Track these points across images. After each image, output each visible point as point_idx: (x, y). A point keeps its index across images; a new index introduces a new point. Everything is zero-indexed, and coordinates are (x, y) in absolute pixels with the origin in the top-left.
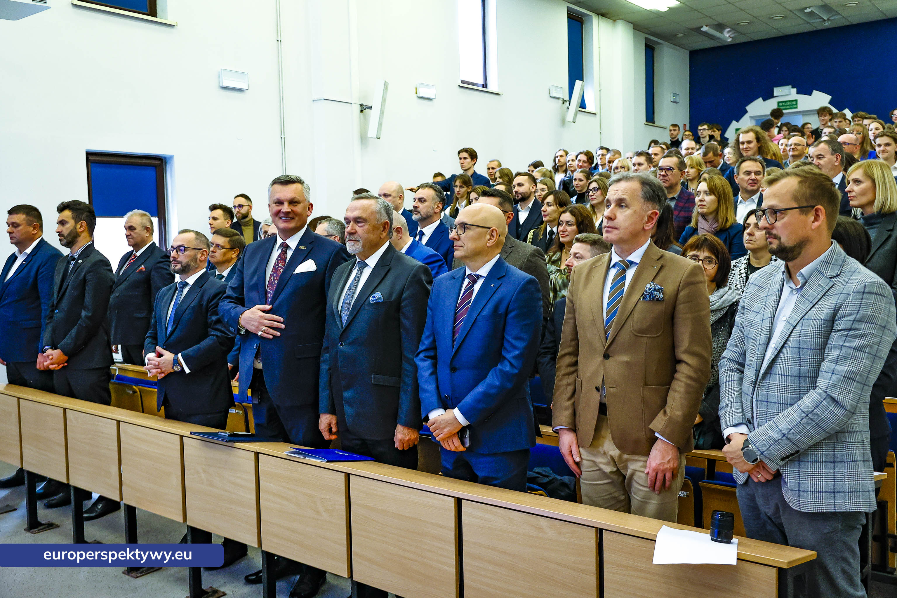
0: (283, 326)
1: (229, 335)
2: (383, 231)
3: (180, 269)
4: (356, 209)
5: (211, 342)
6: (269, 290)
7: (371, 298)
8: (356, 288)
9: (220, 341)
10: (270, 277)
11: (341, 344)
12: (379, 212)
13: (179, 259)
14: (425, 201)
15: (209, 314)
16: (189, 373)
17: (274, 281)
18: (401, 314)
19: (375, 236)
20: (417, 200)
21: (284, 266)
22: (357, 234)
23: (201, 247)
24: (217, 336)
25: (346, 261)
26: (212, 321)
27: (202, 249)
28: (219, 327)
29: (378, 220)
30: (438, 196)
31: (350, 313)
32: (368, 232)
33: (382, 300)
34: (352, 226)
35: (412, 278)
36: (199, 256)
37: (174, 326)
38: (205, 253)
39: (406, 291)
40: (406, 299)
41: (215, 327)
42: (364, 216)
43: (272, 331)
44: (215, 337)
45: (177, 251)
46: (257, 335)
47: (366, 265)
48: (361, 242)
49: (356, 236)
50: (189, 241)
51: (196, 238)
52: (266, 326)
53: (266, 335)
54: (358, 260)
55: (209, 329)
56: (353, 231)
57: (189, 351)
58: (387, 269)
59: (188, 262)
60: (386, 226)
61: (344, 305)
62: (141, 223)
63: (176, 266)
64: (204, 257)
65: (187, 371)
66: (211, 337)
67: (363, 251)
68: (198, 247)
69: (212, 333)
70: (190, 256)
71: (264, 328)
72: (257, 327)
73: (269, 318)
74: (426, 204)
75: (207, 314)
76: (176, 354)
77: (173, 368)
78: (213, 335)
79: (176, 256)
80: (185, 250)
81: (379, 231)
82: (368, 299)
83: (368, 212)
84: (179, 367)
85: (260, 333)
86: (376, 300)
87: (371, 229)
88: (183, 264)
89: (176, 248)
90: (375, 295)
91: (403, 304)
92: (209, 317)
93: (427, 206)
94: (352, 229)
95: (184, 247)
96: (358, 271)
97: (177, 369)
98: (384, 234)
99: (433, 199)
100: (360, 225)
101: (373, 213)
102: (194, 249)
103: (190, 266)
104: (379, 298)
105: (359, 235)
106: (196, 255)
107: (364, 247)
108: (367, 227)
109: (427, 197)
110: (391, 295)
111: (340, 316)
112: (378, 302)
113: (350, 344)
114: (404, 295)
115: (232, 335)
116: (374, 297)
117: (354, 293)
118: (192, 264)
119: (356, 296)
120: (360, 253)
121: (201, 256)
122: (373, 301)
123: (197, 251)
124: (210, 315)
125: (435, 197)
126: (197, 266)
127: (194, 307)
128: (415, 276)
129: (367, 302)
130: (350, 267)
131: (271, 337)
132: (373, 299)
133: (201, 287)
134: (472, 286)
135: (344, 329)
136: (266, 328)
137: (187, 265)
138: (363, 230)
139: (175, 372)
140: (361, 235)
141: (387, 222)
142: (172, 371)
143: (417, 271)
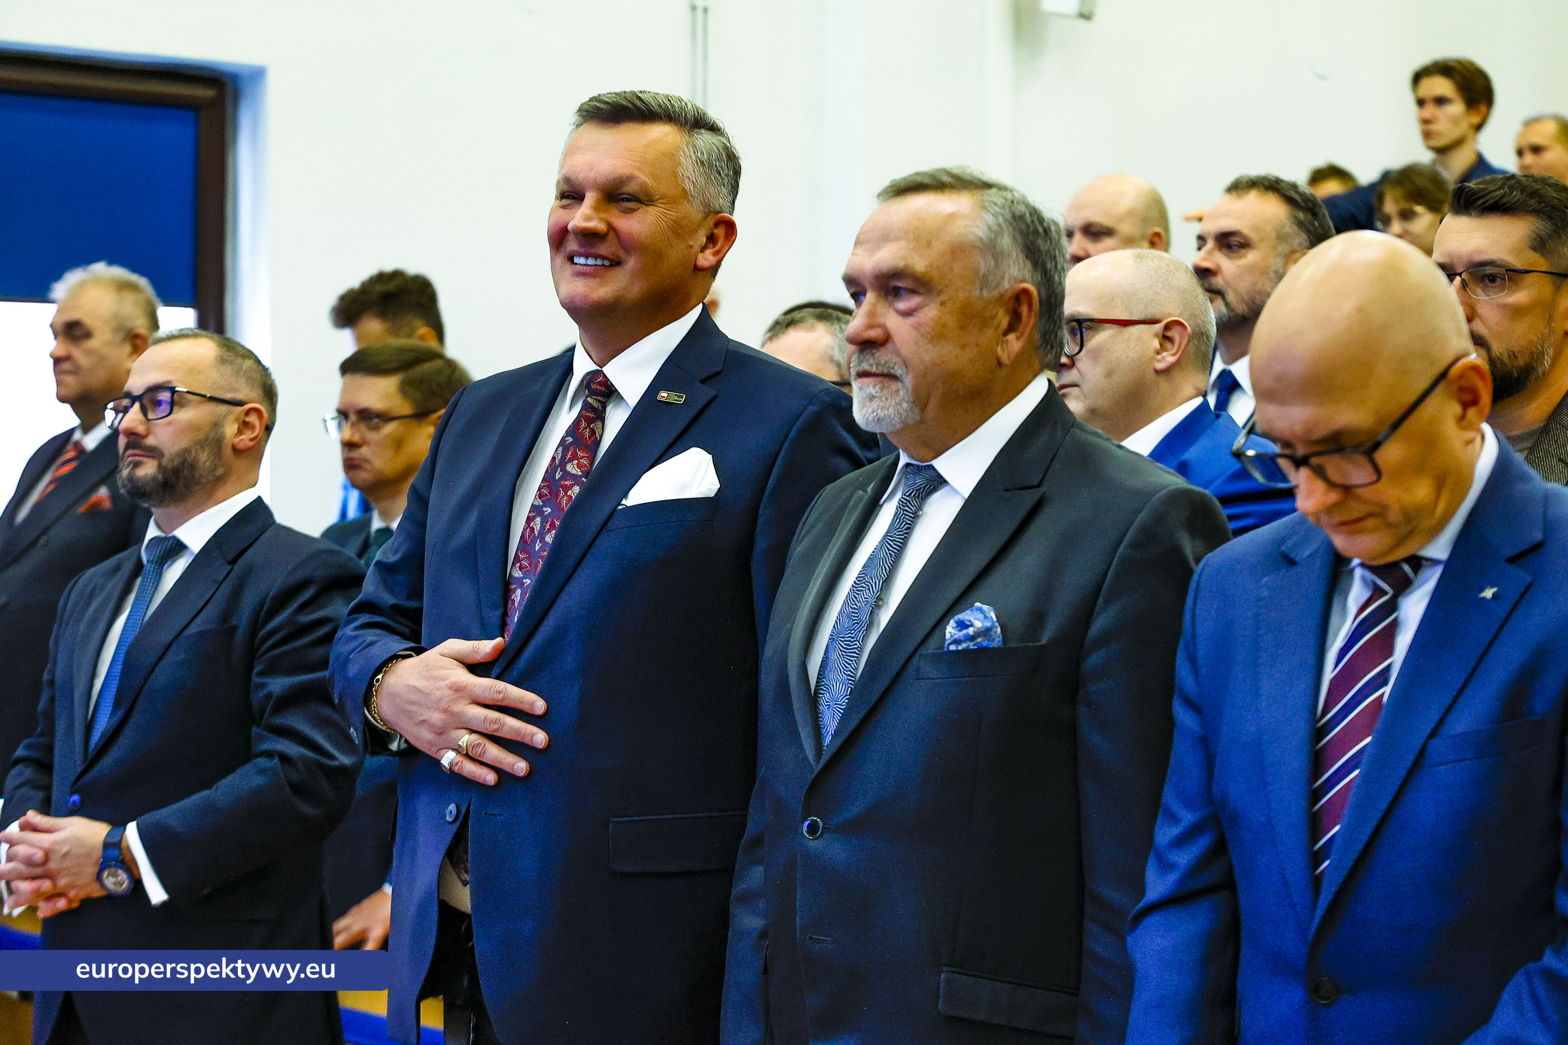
0: (540, 737)
1: (331, 757)
2: (1011, 328)
3: (154, 479)
4: (885, 237)
5: (259, 781)
6: (517, 574)
7: (950, 630)
8: (887, 582)
9: (295, 777)
10: (529, 520)
11: (813, 828)
12: (990, 248)
13: (150, 441)
14: (1245, 245)
15: (257, 669)
16: (164, 904)
17: (542, 537)
18: (1082, 709)
19: (971, 353)
20: (1210, 244)
21: (586, 474)
22: (890, 346)
23: (239, 396)
24: (284, 758)
25: (857, 464)
26: (269, 695)
27: (240, 403)
28: (296, 721)
29: (984, 282)
30: (1300, 224)
31: (858, 691)
32: (937, 335)
33: (997, 641)
34: (872, 314)
35: (1136, 545)
36: (230, 429)
37: (120, 713)
38: (253, 419)
39: (1107, 602)
40: (1105, 639)
41: (278, 720)
42: (919, 265)
43: (494, 752)
44: (276, 761)
45: (144, 410)
46: (437, 763)
47: (938, 482)
48: (908, 380)
49: (883, 356)
50: (193, 371)
51: (222, 361)
52: (472, 731)
53: (470, 769)
54: (904, 460)
55: (254, 729)
56: (873, 334)
57: (169, 815)
58: (1029, 499)
59: (187, 451)
60: (1024, 309)
61: (833, 656)
62: (116, 315)
63: (137, 465)
64: (247, 435)
65: (157, 894)
66: (262, 761)
67: (922, 421)
68: (229, 396)
69: (265, 746)
70: (192, 427)
71: (466, 739)
72: (441, 732)
73: (489, 697)
74: (1251, 257)
75: (250, 669)
76: (119, 824)
77: (99, 877)
78: (269, 754)
79: (141, 429)
80: (176, 401)
81: (989, 332)
82: (937, 633)
83: (939, 247)
84: (123, 876)
85: (448, 758)
86: (972, 638)
87: (951, 324)
88: (165, 461)
89: (139, 398)
90: (965, 616)
91: (1094, 660)
92: (255, 680)
93: (1250, 268)
94: (871, 326)
95: (173, 391)
96: (902, 504)
97: (116, 881)
98: (1014, 343)
99: (1281, 237)
100: (902, 305)
101: (958, 250)
102: (213, 399)
103: (193, 466)
104: (986, 632)
105: (898, 353)
106: (217, 425)
107: (920, 400)
108: (931, 312)
109: (1256, 228)
110: (1037, 618)
111: (813, 701)
112: (982, 650)
113: (851, 828)
114: (1099, 624)
115: (345, 760)
116: (962, 625)
117: (878, 602)
118: (204, 458)
119: (885, 617)
120: (906, 428)
121: (240, 432)
122: (956, 642)
123: (223, 408)
124: (261, 674)
125: (1290, 228)
126: (220, 471)
127: (201, 634)
128: (1148, 536)
129: (931, 647)
130: (870, 489)
131: (490, 778)
132: (960, 634)
133: (233, 562)
134: (1392, 606)
135: (825, 758)
136: (474, 737)
137: (184, 462)
138: (917, 327)
139: (110, 898)
140: (905, 351)
141: (1025, 291)
142: (96, 892)
143: (1159, 518)
